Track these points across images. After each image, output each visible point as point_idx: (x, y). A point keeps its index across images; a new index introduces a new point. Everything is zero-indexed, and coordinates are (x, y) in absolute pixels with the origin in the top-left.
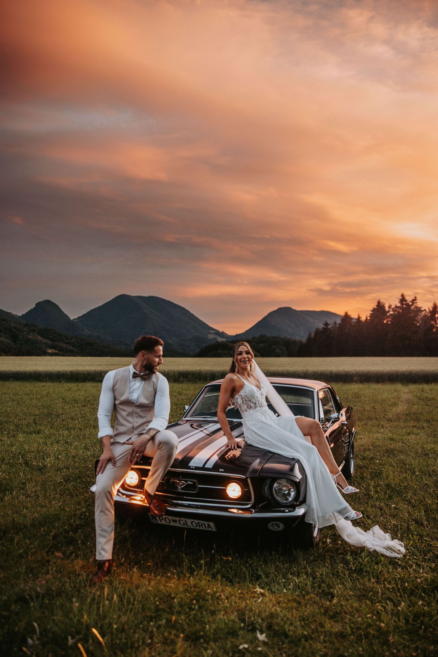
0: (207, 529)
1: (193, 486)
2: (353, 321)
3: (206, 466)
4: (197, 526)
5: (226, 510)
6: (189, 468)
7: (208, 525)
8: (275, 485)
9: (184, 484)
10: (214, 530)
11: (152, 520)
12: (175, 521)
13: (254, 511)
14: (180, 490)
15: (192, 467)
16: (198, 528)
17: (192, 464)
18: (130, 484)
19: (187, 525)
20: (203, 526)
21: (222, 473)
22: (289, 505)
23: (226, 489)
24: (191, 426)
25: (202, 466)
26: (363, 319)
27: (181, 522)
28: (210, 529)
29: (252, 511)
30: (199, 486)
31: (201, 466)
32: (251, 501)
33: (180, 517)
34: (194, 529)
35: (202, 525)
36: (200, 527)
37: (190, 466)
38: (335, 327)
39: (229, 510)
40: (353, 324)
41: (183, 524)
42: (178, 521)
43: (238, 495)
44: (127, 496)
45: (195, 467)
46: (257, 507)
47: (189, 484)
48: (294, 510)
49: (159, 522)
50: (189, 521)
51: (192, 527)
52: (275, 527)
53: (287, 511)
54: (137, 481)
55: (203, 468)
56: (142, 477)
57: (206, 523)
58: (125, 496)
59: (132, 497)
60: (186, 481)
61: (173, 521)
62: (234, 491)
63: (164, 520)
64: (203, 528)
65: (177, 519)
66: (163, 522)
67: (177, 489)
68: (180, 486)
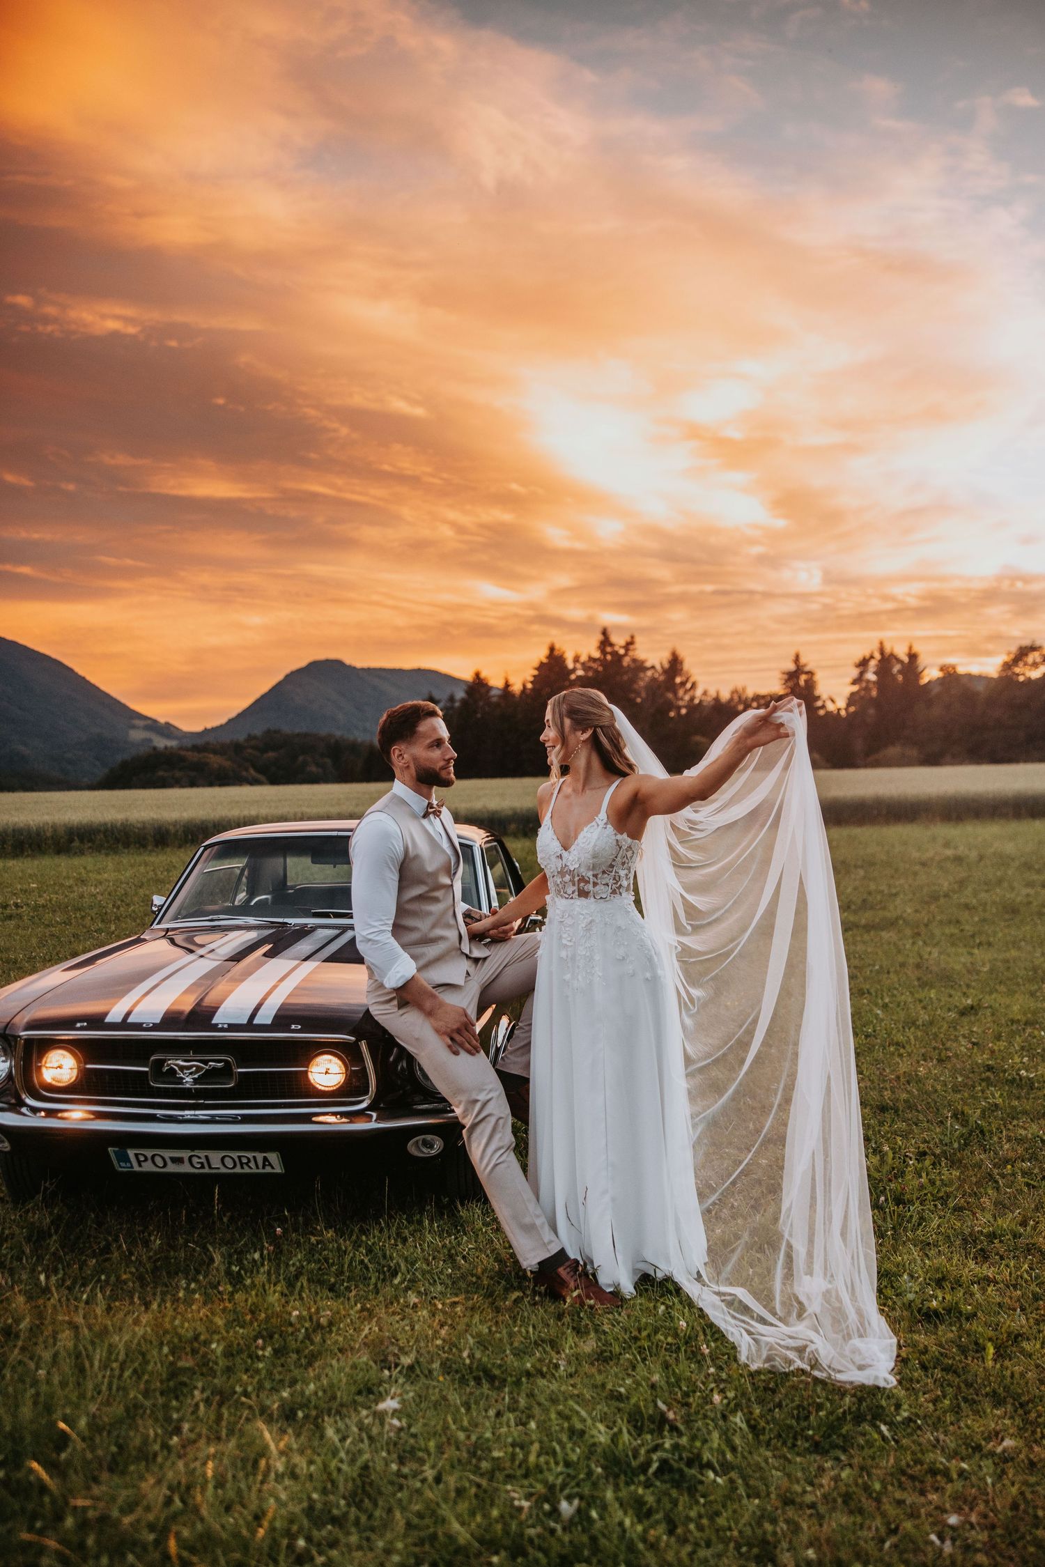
0: (261, 1171)
1: (226, 1072)
2: (493, 692)
3: (256, 1022)
4: (235, 1166)
5: (306, 1119)
6: (215, 1028)
7: (265, 1159)
9: (199, 1069)
10: (278, 1169)
11: (115, 1162)
12: (178, 1160)
13: (374, 1115)
14: (188, 1086)
15: (220, 1026)
16: (238, 1170)
17: (217, 1019)
18: (56, 1085)
19: (210, 1167)
20: (252, 1164)
21: (296, 1034)
23: (306, 1072)
25: (245, 1022)
26: (517, 688)
27: (195, 1160)
28: (268, 1170)
29: (371, 1116)
30: (241, 1070)
32: (366, 1092)
33: (193, 1150)
34: (228, 1173)
35: (249, 1160)
36: (242, 1168)
37: (217, 1024)
38: (452, 708)
39: (314, 1119)
40: (494, 699)
41: (199, 1166)
42: (186, 1160)
43: (336, 1083)
44: (51, 1113)
45: (229, 1025)
46: (382, 1106)
47: (214, 1068)
49: (136, 1168)
50: (215, 1157)
51: (223, 1170)
52: (425, 1150)
54: (75, 1072)
55: (250, 1026)
56: (86, 1063)
57: (260, 1156)
58: (43, 1114)
59: (60, 1115)
60: (205, 1062)
61: (175, 1160)
62: (326, 1073)
63: (150, 1161)
64: (250, 1168)
65: (185, 1154)
66: (148, 1167)
67: (182, 1084)
68: (191, 1074)
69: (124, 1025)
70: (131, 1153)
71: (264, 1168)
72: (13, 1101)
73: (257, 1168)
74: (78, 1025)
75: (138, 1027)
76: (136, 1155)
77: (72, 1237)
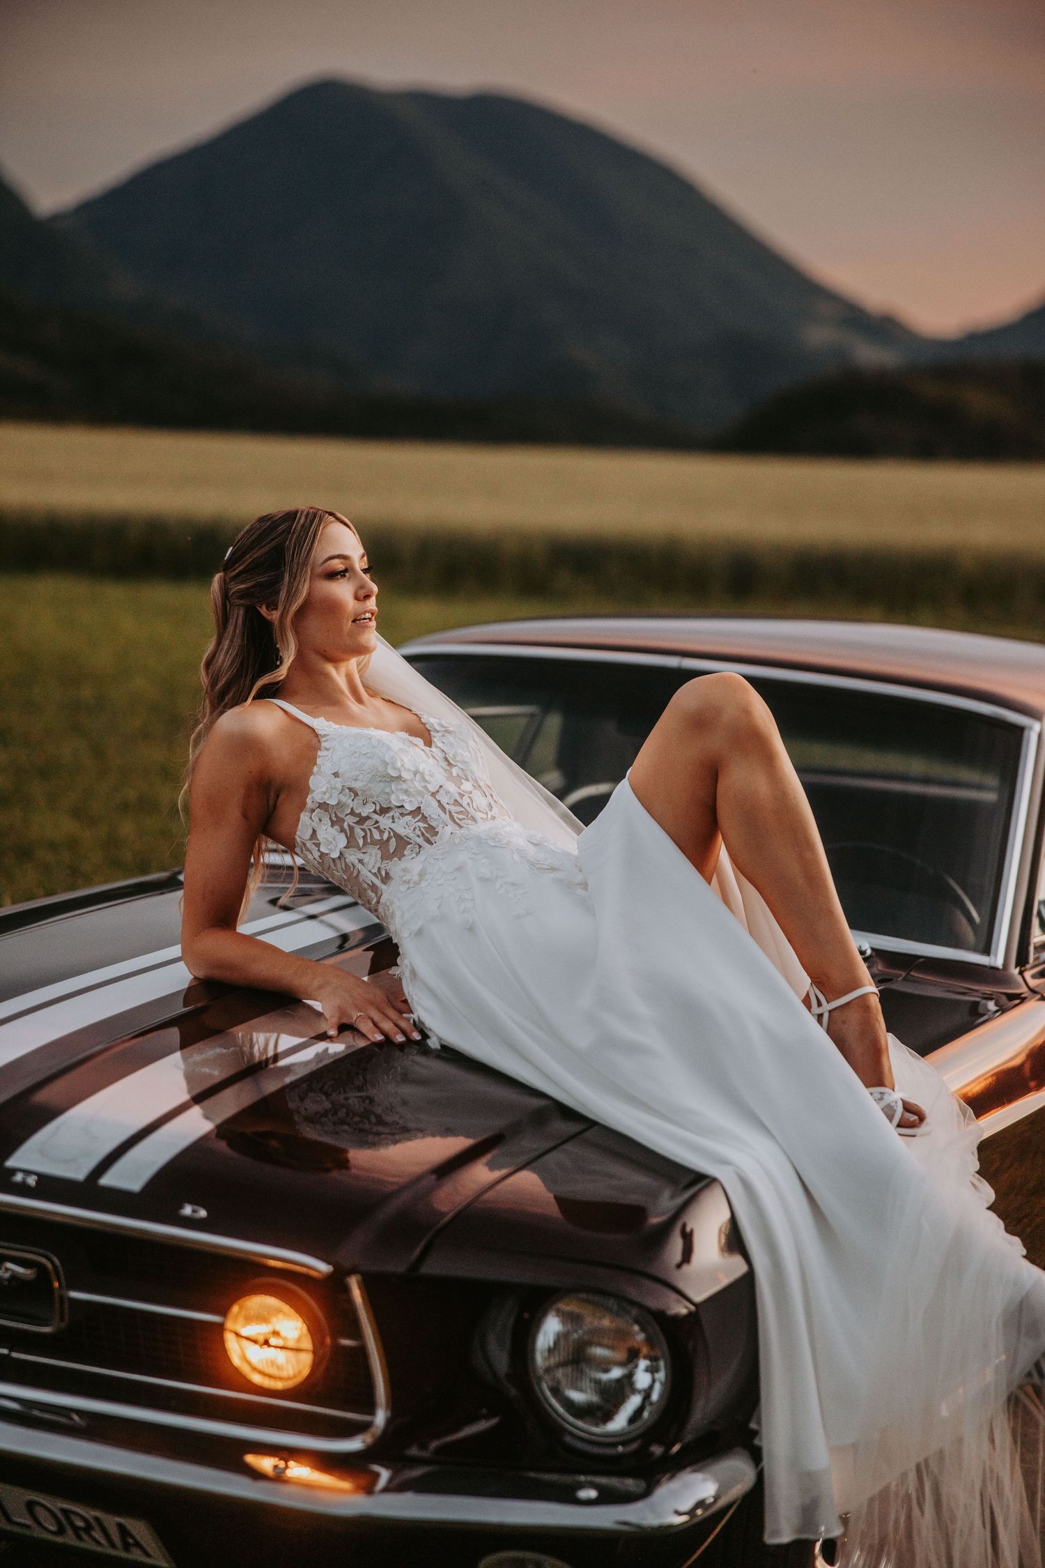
0: (121, 1553)
1: (40, 1294)
3: (106, 1180)
4: (61, 1531)
5: (228, 1453)
7: (123, 1530)
8: (551, 1327)
13: (385, 1475)
15: (19, 1177)
16: (70, 1539)
20: (97, 1534)
21: (192, 1231)
22: (620, 1457)
23: (220, 1328)
25: (83, 1174)
28: (136, 1555)
29: (377, 1476)
30: (74, 1294)
31: (78, 1172)
34: (48, 1542)
35: (88, 1528)
36: (79, 1538)
37: (13, 1171)
39: (250, 1459)
43: (289, 1371)
45: (42, 1178)
46: (414, 1451)
47: (14, 1277)
48: (647, 1493)
51: (38, 1533)
53: (592, 1494)
55: (88, 1188)
57: (111, 1521)
62: (266, 1343)
64: (98, 1543)
71: (127, 1547)
73: (113, 1545)
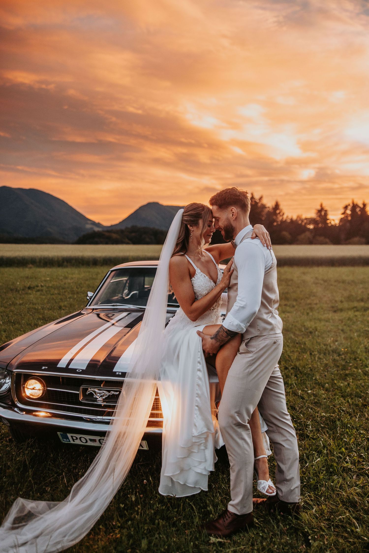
6: (114, 374)
9: (105, 394)
10: (146, 448)
11: (61, 439)
12: (94, 441)
14: (99, 403)
17: (116, 369)
18: (31, 397)
24: (98, 315)
33: (101, 436)
37: (116, 372)
42: (98, 441)
44: (29, 412)
45: (121, 373)
47: (113, 394)
49: (72, 442)
54: (41, 392)
56: (47, 387)
58: (25, 413)
59: (34, 413)
60: (109, 391)
61: (91, 440)
63: (79, 439)
65: (97, 438)
66: (78, 442)
67: (96, 401)
68: (101, 396)
69: (67, 369)
70: (69, 435)
72: (10, 403)
74: (43, 368)
75: (74, 371)
76: (72, 437)
77: (40, 469)
